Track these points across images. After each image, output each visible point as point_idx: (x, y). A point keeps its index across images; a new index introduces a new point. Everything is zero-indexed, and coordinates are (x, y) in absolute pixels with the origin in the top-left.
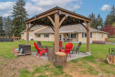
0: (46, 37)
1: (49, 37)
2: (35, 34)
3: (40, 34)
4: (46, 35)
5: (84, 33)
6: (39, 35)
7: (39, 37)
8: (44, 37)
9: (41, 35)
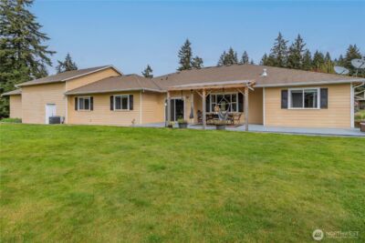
0: (118, 107)
1: (131, 109)
2: (70, 96)
3: (93, 95)
4: (118, 99)
5: (289, 90)
6: (87, 101)
7: (87, 108)
8: (112, 109)
9: (95, 100)
